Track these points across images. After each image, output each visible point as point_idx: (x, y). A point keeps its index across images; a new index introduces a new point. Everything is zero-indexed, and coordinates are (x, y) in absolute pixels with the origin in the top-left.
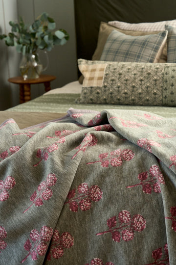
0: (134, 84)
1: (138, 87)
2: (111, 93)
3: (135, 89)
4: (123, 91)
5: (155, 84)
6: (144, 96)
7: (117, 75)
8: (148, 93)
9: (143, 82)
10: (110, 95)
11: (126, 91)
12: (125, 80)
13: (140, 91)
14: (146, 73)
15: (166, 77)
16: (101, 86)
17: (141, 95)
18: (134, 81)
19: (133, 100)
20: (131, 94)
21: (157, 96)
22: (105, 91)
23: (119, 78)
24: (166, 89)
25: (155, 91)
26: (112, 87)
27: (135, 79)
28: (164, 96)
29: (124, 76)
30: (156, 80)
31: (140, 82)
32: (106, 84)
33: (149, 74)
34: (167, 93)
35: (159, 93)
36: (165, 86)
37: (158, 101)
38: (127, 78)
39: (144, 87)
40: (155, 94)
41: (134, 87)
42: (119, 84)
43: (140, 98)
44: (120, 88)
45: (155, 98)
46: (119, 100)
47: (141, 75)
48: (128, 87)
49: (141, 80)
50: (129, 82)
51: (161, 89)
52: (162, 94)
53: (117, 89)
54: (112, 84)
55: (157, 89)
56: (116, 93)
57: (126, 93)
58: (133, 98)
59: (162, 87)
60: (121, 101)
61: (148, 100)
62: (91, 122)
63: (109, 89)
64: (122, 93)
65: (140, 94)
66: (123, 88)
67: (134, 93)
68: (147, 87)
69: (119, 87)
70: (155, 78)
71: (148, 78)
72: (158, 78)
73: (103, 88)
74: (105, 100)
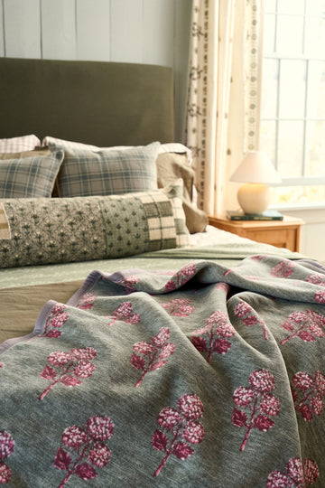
0: (62, 231)
1: (69, 234)
2: (28, 248)
3: (65, 238)
4: (47, 243)
5: (94, 228)
6: (79, 246)
7: (29, 218)
8: (85, 241)
9: (74, 227)
10: (26, 251)
11: (52, 242)
12: (46, 226)
13: (73, 240)
14: (74, 212)
15: (106, 216)
16: (10, 237)
17: (75, 247)
18: (60, 226)
19: (63, 255)
20: (59, 246)
21: (98, 245)
22: (17, 245)
23: (36, 223)
24: (111, 234)
25: (95, 238)
26: (28, 238)
27: (61, 222)
28: (109, 243)
29: (44, 219)
30: (93, 222)
31: (70, 227)
32: (16, 234)
33: (80, 213)
34: (113, 239)
35: (101, 240)
36: (108, 230)
37: (100, 253)
38: (48, 221)
39: (78, 234)
40: (96, 242)
41: (62, 235)
42: (39, 233)
43: (74, 251)
44: (42, 239)
45: (96, 249)
46: (40, 257)
47: (69, 216)
48: (54, 235)
49: (71, 224)
50: (53, 228)
51: (103, 234)
52: (106, 241)
53: (36, 240)
54: (27, 233)
55: (98, 235)
56: (36, 248)
57: (51, 246)
58: (63, 251)
59: (104, 231)
60: (43, 259)
61: (85, 253)
62: (170, 284)
63: (24, 242)
64: (46, 245)
65: (74, 244)
66: (46, 238)
67: (64, 244)
68: (83, 233)
69: (40, 237)
70: (92, 218)
71: (80, 220)
72: (96, 218)
73: (13, 242)
74: (17, 260)
